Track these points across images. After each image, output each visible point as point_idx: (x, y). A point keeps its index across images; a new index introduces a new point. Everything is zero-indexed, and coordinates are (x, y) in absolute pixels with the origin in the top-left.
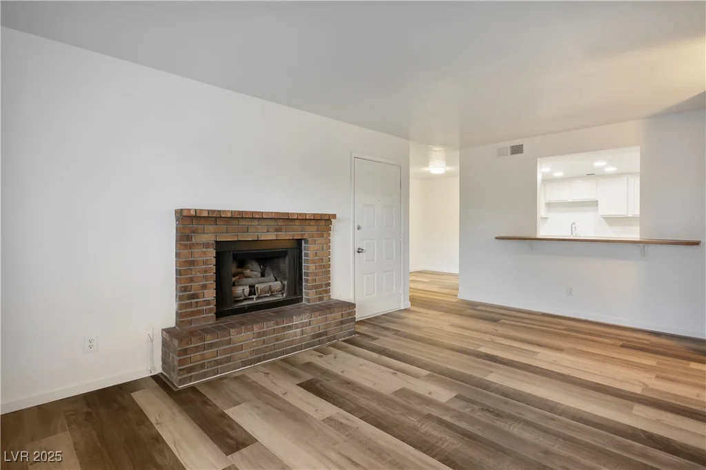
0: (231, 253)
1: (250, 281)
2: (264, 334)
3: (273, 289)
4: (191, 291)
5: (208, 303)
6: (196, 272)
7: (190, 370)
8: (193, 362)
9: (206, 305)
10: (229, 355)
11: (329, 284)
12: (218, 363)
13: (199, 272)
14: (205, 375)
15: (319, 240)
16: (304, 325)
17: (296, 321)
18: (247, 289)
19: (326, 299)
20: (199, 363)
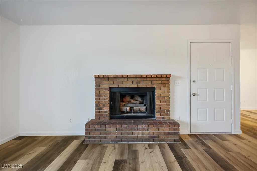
0: (119, 93)
1: (131, 105)
2: (122, 130)
3: (141, 110)
4: (99, 107)
5: (106, 112)
6: (101, 99)
7: (89, 137)
8: (91, 135)
9: (105, 113)
10: (105, 136)
11: (169, 111)
12: (100, 138)
13: (102, 99)
14: (95, 141)
15: (162, 88)
16: (143, 130)
17: (140, 127)
18: (128, 109)
19: (167, 119)
20: (93, 136)
